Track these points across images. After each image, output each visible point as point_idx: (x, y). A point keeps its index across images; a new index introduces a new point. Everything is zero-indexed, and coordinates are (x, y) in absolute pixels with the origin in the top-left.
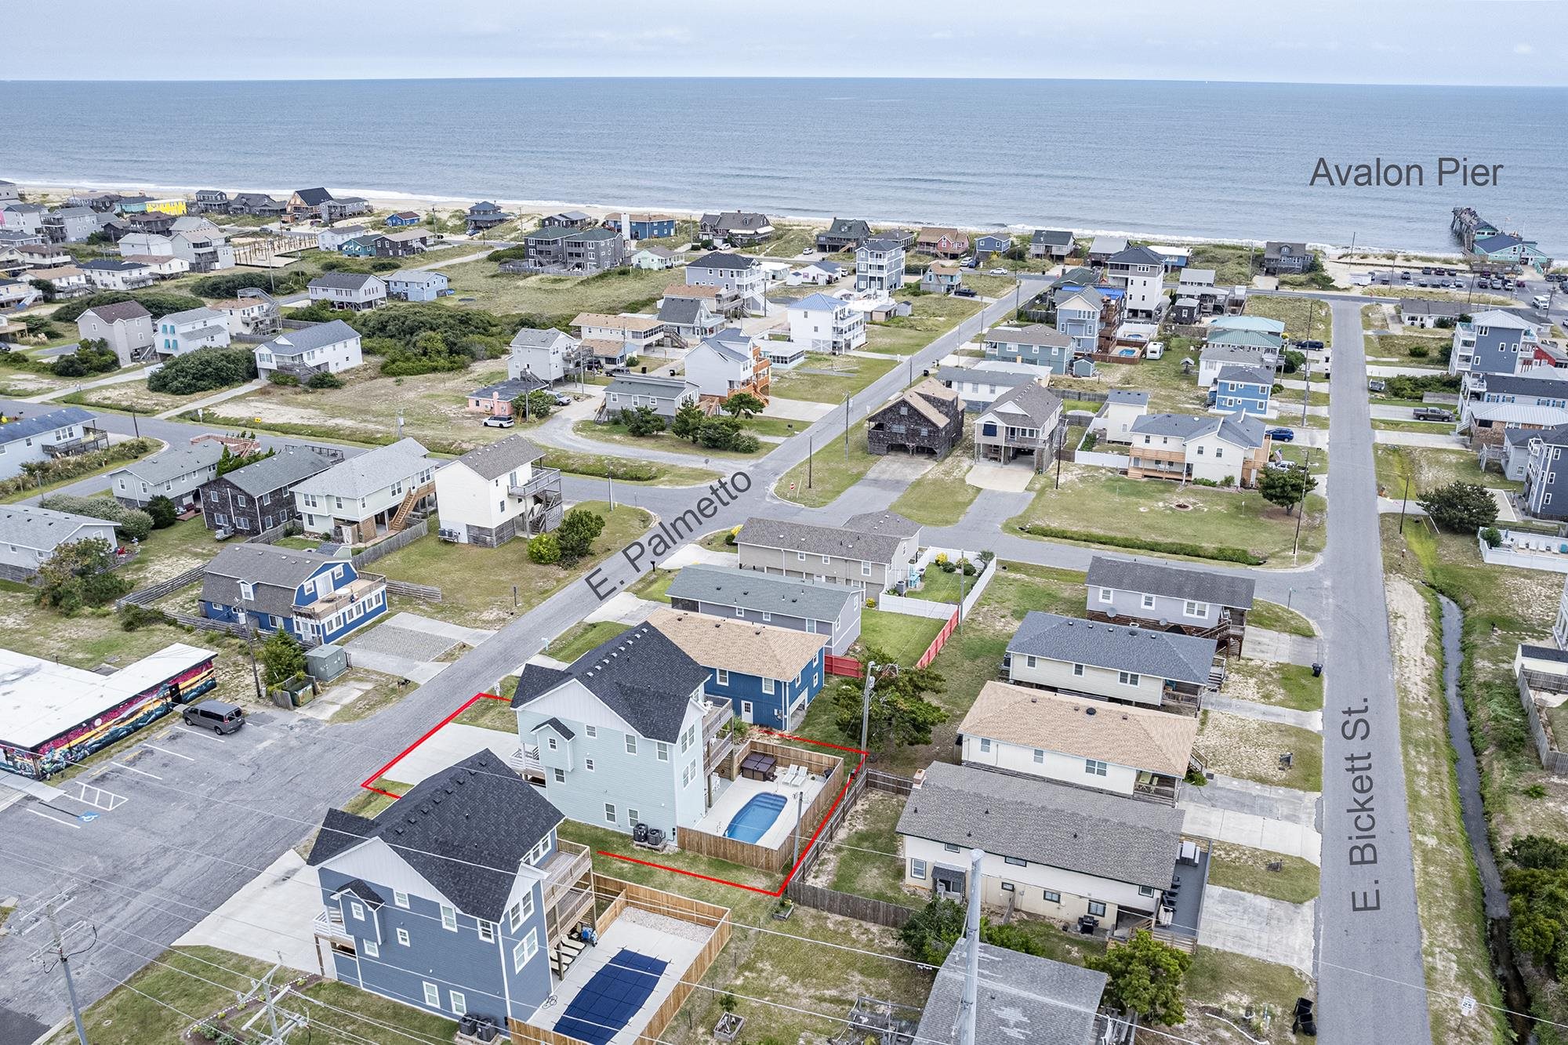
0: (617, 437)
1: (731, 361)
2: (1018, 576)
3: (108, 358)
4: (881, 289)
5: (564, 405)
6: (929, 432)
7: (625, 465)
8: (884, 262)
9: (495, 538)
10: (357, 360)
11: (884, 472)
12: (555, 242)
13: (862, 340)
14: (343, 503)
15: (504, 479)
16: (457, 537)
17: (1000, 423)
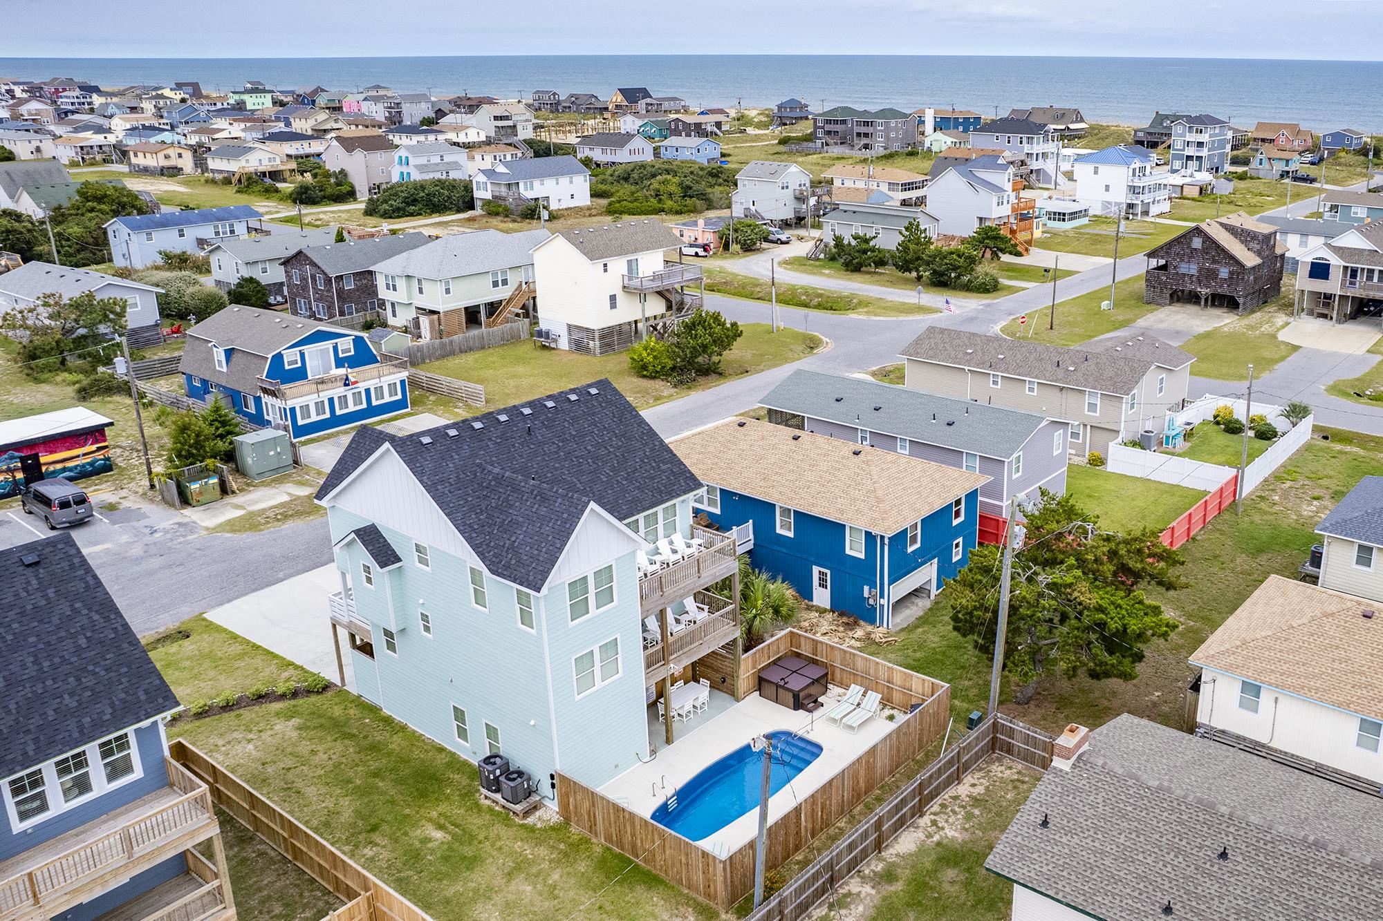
0: (827, 272)
1: (983, 192)
2: (1348, 448)
3: (344, 189)
4: (1200, 170)
5: (782, 243)
6: (1231, 273)
7: (820, 295)
8: (1204, 138)
9: (597, 343)
10: (584, 199)
11: (1161, 321)
12: (844, 122)
13: (1166, 207)
14: (425, 285)
15: (618, 266)
16: (555, 341)
17: (1335, 261)
